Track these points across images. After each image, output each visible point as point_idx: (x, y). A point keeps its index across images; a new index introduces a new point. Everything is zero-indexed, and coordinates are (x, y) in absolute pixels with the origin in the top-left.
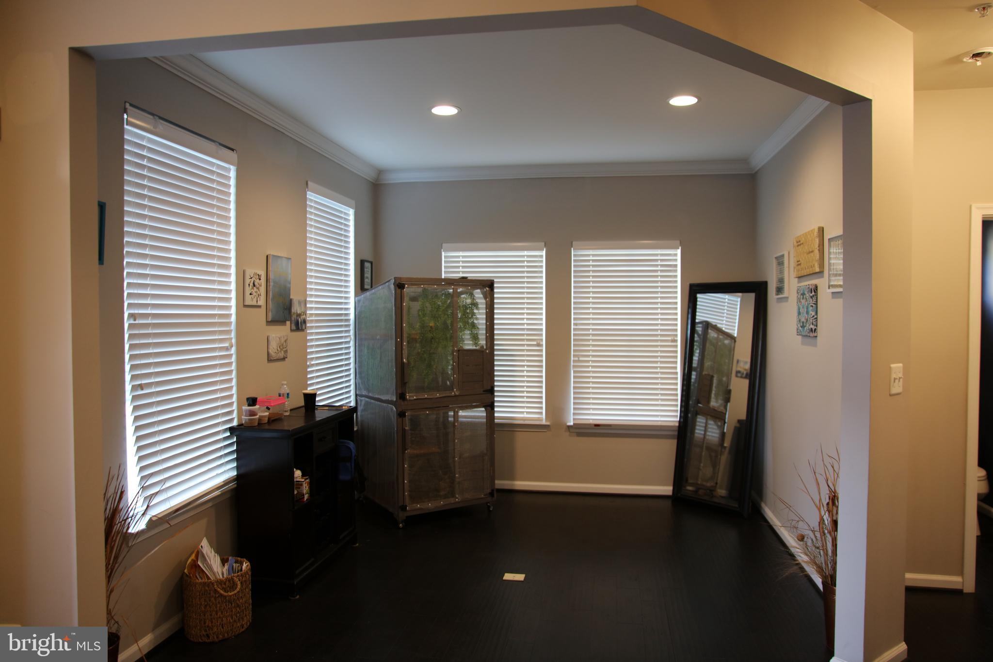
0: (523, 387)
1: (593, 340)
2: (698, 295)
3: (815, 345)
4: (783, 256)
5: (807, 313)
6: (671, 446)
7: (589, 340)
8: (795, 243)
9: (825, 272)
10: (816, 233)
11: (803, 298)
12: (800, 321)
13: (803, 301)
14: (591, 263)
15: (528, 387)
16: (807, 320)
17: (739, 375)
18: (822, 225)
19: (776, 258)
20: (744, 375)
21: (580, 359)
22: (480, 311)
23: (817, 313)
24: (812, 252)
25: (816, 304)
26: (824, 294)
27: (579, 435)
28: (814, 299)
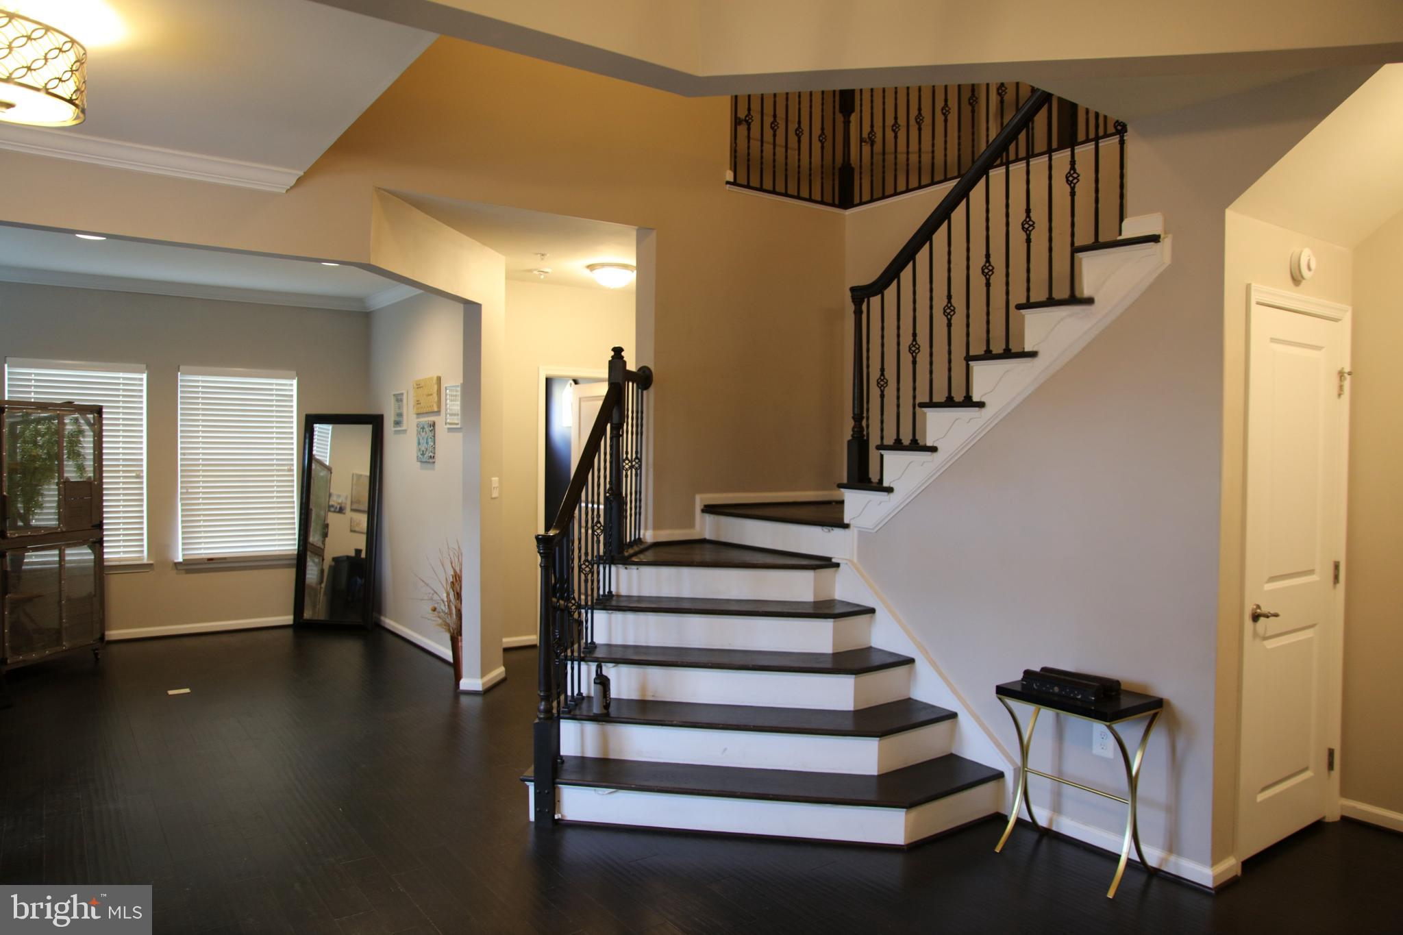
0: (119, 523)
1: (204, 471)
2: (315, 425)
3: (433, 469)
4: (402, 394)
5: (427, 443)
6: (291, 574)
7: (199, 471)
8: (415, 386)
9: (442, 412)
10: (435, 380)
11: (423, 431)
12: (420, 450)
13: (423, 434)
14: (200, 389)
15: (124, 523)
16: (427, 449)
17: (332, 509)
18: (439, 375)
19: (394, 395)
20: (338, 510)
21: (190, 491)
22: (86, 439)
23: (434, 444)
24: (431, 395)
25: (434, 436)
26: (441, 430)
27: (188, 571)
28: (433, 432)
